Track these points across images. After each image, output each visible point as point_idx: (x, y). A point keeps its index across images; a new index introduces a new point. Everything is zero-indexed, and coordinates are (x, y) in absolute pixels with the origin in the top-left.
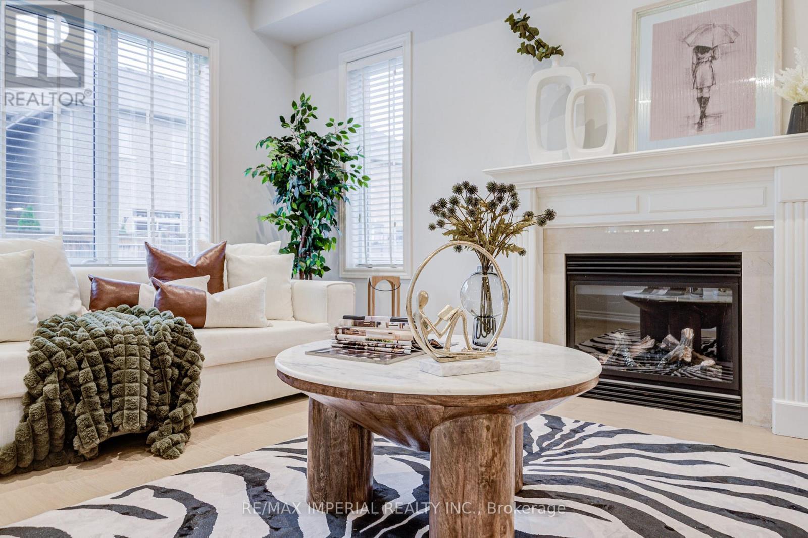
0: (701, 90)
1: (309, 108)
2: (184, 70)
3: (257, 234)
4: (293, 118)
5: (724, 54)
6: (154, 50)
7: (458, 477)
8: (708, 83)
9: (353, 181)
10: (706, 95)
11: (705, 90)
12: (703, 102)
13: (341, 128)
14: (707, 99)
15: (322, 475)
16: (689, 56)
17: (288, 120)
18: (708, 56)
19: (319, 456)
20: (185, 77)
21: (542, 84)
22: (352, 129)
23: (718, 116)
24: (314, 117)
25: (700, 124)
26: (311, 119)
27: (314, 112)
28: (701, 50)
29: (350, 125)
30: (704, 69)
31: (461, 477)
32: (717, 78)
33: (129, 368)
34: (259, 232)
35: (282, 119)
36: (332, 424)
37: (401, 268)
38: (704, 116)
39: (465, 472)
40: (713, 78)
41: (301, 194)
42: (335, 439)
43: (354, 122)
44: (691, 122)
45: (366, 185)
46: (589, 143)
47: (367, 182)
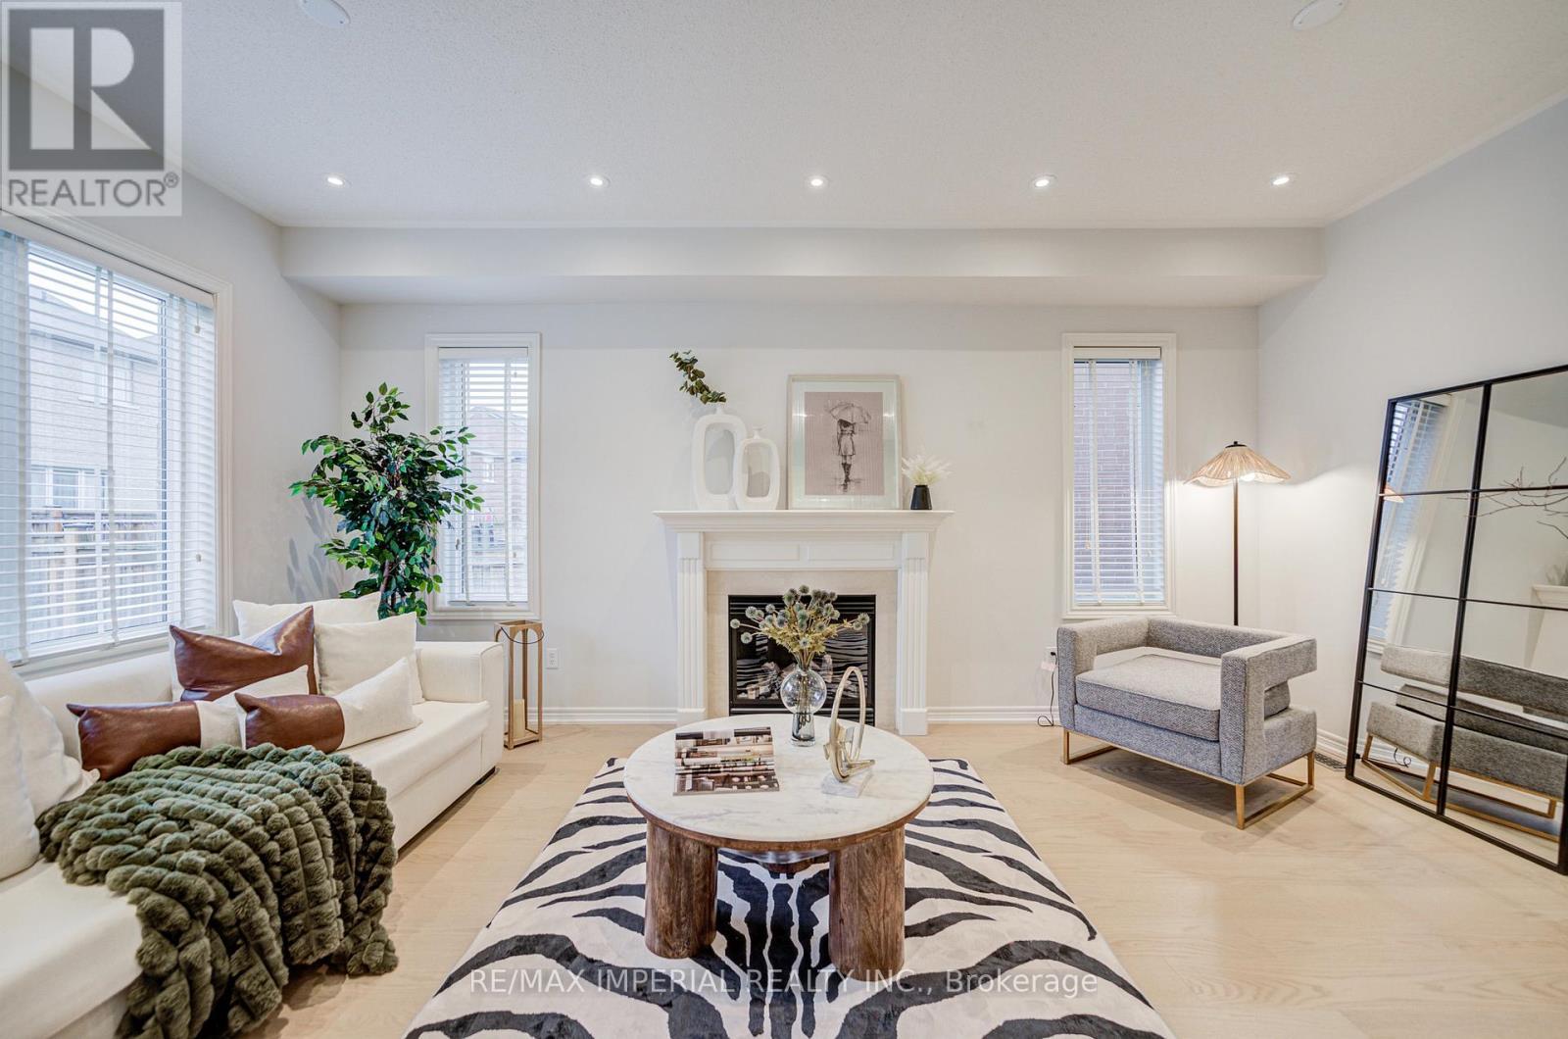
0: (845, 456)
1: (397, 405)
2: (155, 319)
3: (289, 569)
4: (368, 414)
5: (861, 431)
6: (114, 286)
7: (880, 885)
8: (850, 453)
9: (458, 501)
10: (848, 463)
11: (848, 458)
12: (846, 467)
13: (448, 437)
14: (850, 466)
15: (683, 919)
16: (835, 428)
17: (361, 417)
18: (849, 429)
19: (680, 899)
20: (154, 329)
21: (709, 428)
22: (462, 440)
23: (858, 481)
24: (403, 417)
25: (845, 486)
26: (395, 417)
27: (402, 411)
28: (844, 423)
29: (461, 435)
30: (846, 440)
31: (883, 884)
32: (856, 449)
33: (309, 862)
34: (291, 566)
35: (354, 416)
36: (695, 860)
37: (524, 607)
38: (847, 480)
39: (886, 878)
40: (853, 448)
41: (391, 522)
42: (698, 876)
43: (467, 432)
44: (838, 483)
45: (478, 508)
46: (752, 492)
47: (479, 504)
